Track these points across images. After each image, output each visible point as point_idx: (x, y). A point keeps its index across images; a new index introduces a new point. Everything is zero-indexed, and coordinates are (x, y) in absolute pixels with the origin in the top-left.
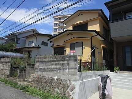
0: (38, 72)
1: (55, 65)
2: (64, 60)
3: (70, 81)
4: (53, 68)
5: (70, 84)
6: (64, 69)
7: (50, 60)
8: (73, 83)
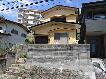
0: (31, 62)
1: (60, 54)
2: (72, 49)
3: (81, 71)
4: (57, 58)
5: (83, 75)
6: (72, 59)
7: (51, 49)
8: (87, 73)
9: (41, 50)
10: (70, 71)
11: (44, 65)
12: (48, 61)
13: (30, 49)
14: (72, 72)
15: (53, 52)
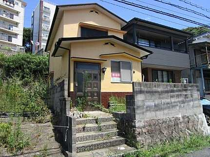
6: (188, 102)
8: (200, 117)
9: (156, 92)
10: (188, 117)
11: (161, 115)
12: (165, 109)
13: (138, 90)
14: (190, 117)
15: (169, 94)
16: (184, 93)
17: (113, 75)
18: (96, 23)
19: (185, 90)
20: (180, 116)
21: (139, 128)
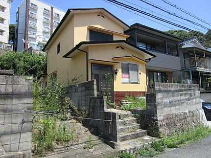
0: (162, 109)
5: (200, 114)
8: (200, 111)
10: (192, 112)
12: (177, 105)
14: (194, 112)
15: (179, 93)
16: (189, 92)
17: (124, 76)
18: (103, 27)
19: (190, 89)
20: (187, 111)
21: (160, 121)
